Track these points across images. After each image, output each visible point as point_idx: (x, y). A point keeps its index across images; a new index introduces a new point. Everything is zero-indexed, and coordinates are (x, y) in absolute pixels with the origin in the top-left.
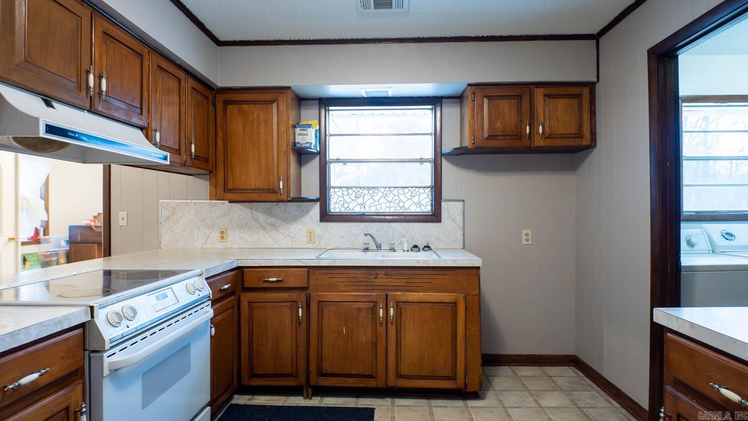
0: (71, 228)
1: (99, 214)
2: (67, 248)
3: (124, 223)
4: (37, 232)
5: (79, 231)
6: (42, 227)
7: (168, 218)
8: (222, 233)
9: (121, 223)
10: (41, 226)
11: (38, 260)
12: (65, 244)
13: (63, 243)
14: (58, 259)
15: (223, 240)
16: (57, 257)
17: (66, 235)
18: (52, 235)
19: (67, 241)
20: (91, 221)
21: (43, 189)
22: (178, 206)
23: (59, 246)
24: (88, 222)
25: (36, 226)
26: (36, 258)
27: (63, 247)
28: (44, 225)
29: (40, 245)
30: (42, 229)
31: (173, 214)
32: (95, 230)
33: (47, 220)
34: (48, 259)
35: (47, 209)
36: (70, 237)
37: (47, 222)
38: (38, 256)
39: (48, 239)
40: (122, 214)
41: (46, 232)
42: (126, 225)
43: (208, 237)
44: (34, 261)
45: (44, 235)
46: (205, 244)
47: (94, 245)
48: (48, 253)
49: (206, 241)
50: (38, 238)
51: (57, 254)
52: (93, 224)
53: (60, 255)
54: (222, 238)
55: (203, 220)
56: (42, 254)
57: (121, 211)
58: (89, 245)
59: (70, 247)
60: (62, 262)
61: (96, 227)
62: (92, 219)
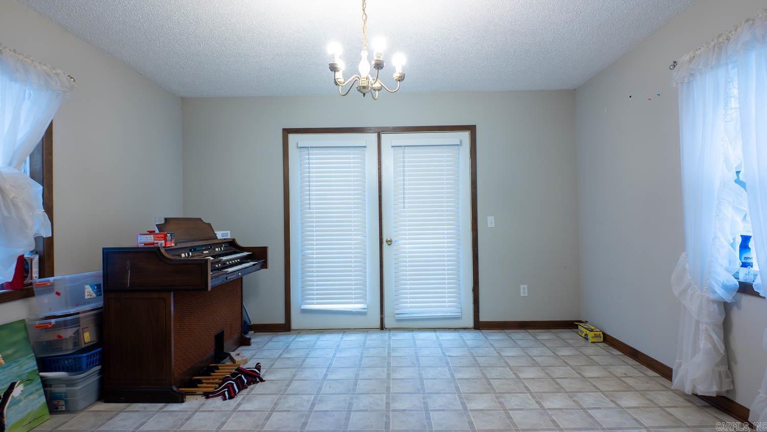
0: (109, 255)
1: (166, 220)
2: (99, 304)
4: (22, 265)
5: (128, 263)
6: (37, 253)
10: (35, 252)
11: (27, 338)
12: (94, 295)
13: (89, 292)
14: (77, 332)
16: (75, 329)
17: (96, 268)
18: (61, 274)
19: (98, 286)
20: (157, 237)
21: (38, 158)
23: (79, 299)
24: (150, 239)
25: (20, 252)
26: (20, 336)
27: (90, 301)
28: (41, 248)
29: (33, 300)
30: (36, 258)
32: (170, 260)
33: (50, 235)
34: (52, 336)
35: (49, 208)
36: (106, 276)
37: (49, 243)
38: (26, 328)
39: (52, 285)
41: (46, 268)
44: (14, 344)
45: (41, 275)
48: (53, 321)
50: (27, 281)
51: (76, 322)
52: (160, 243)
53: (82, 321)
56: (37, 323)
59: (106, 301)
60: (86, 341)
61: (168, 250)
62: (157, 231)
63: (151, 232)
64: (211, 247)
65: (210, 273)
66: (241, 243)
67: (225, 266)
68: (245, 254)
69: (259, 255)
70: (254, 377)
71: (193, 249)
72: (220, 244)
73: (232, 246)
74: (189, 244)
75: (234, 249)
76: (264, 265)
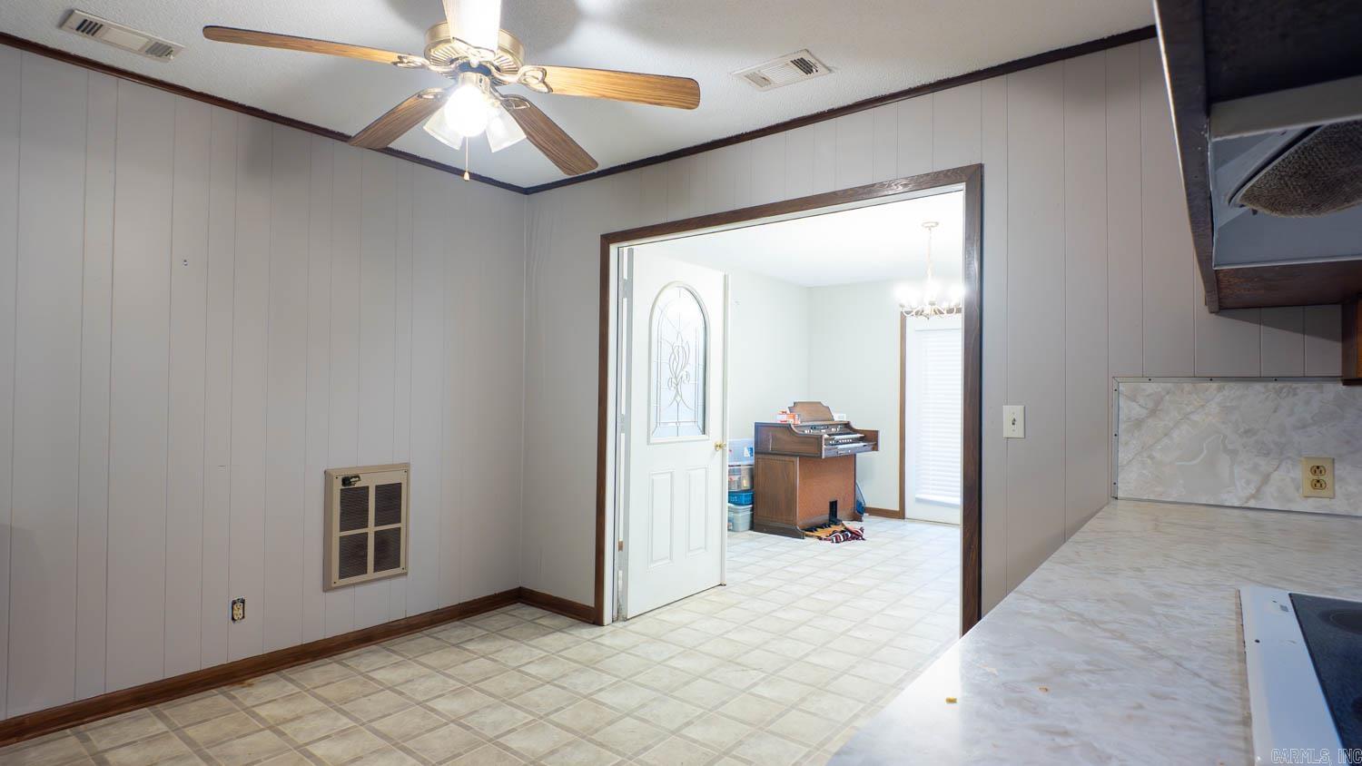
0: (759, 428)
1: (794, 403)
2: (752, 461)
3: (1017, 432)
5: (769, 433)
7: (1139, 423)
8: (1317, 469)
9: (1008, 431)
12: (749, 455)
13: (747, 453)
14: (740, 478)
15: (1323, 493)
16: (739, 476)
17: (750, 438)
19: (752, 449)
20: (789, 416)
22: (1168, 393)
23: (740, 457)
24: (784, 418)
27: (747, 459)
31: (1153, 412)
32: (798, 434)
36: (757, 442)
40: (1012, 412)
42: (1022, 436)
43: (1266, 479)
46: (1253, 496)
47: (793, 459)
49: (1258, 490)
51: (740, 470)
52: (791, 421)
53: (742, 472)
54: (1318, 484)
55: (1246, 432)
57: (1007, 404)
58: (787, 458)
59: (756, 459)
60: (745, 485)
61: (797, 427)
62: (788, 412)
63: (784, 413)
64: (827, 427)
65: (824, 446)
66: (855, 426)
67: (838, 443)
68: (859, 435)
69: (871, 439)
70: (856, 536)
71: (814, 427)
72: (836, 425)
73: (847, 427)
74: (811, 423)
75: (849, 431)
76: (875, 448)
